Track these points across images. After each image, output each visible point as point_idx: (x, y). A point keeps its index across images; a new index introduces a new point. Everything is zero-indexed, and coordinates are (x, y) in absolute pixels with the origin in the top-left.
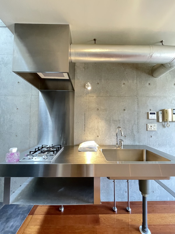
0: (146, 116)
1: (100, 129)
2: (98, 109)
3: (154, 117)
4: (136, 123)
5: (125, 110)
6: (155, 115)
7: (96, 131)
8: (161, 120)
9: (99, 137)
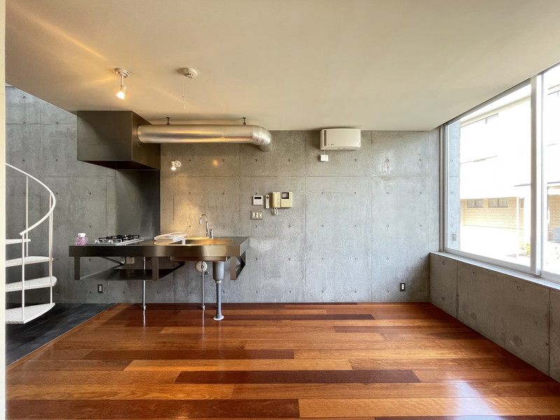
0: (251, 201)
1: (193, 217)
2: (190, 193)
3: (260, 202)
4: (238, 210)
5: (224, 194)
6: (262, 200)
7: (188, 220)
8: (268, 206)
9: (192, 227)
